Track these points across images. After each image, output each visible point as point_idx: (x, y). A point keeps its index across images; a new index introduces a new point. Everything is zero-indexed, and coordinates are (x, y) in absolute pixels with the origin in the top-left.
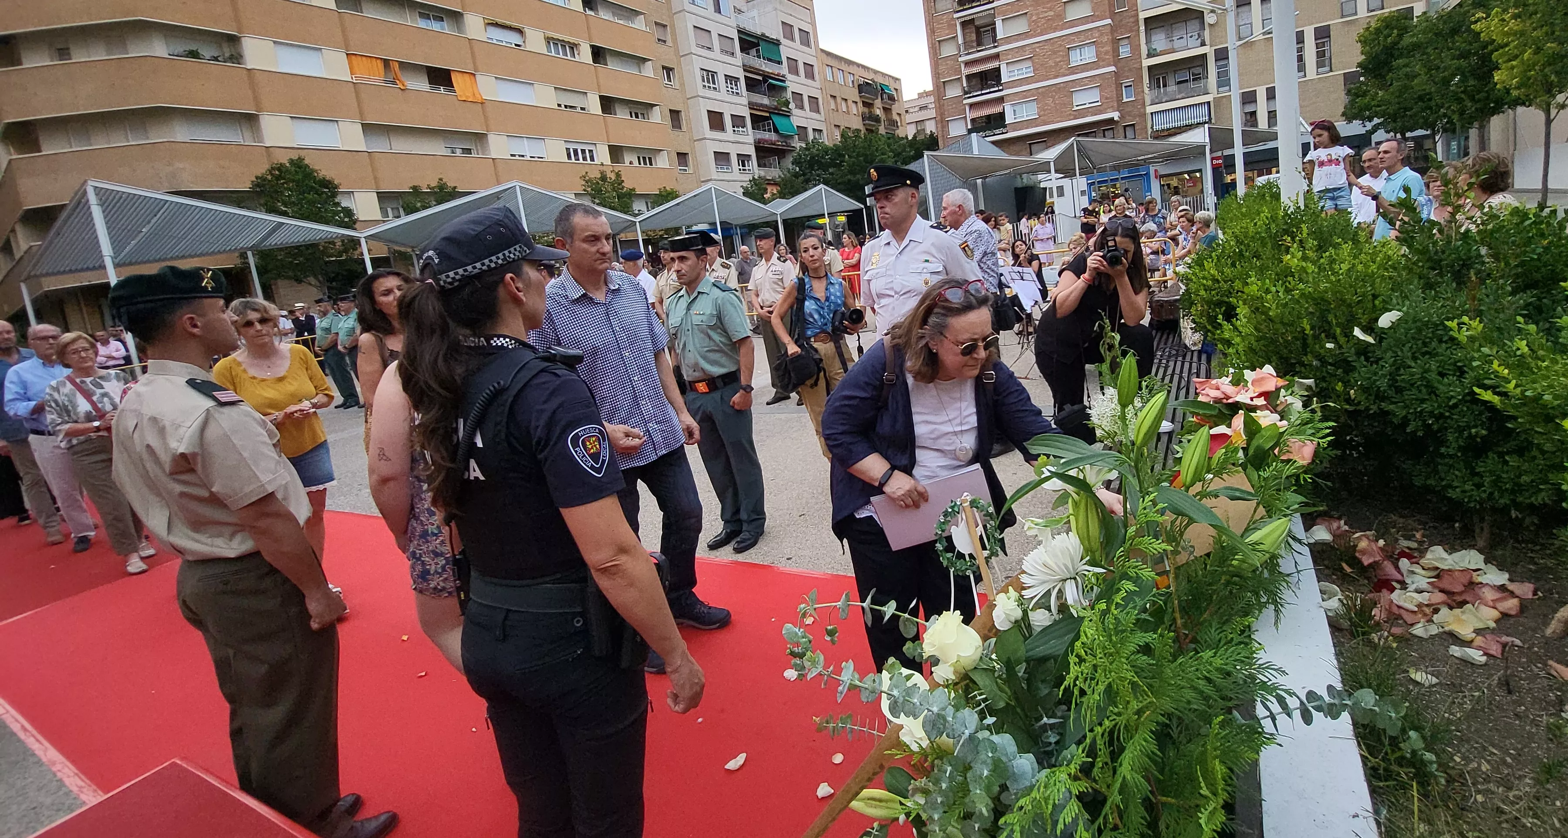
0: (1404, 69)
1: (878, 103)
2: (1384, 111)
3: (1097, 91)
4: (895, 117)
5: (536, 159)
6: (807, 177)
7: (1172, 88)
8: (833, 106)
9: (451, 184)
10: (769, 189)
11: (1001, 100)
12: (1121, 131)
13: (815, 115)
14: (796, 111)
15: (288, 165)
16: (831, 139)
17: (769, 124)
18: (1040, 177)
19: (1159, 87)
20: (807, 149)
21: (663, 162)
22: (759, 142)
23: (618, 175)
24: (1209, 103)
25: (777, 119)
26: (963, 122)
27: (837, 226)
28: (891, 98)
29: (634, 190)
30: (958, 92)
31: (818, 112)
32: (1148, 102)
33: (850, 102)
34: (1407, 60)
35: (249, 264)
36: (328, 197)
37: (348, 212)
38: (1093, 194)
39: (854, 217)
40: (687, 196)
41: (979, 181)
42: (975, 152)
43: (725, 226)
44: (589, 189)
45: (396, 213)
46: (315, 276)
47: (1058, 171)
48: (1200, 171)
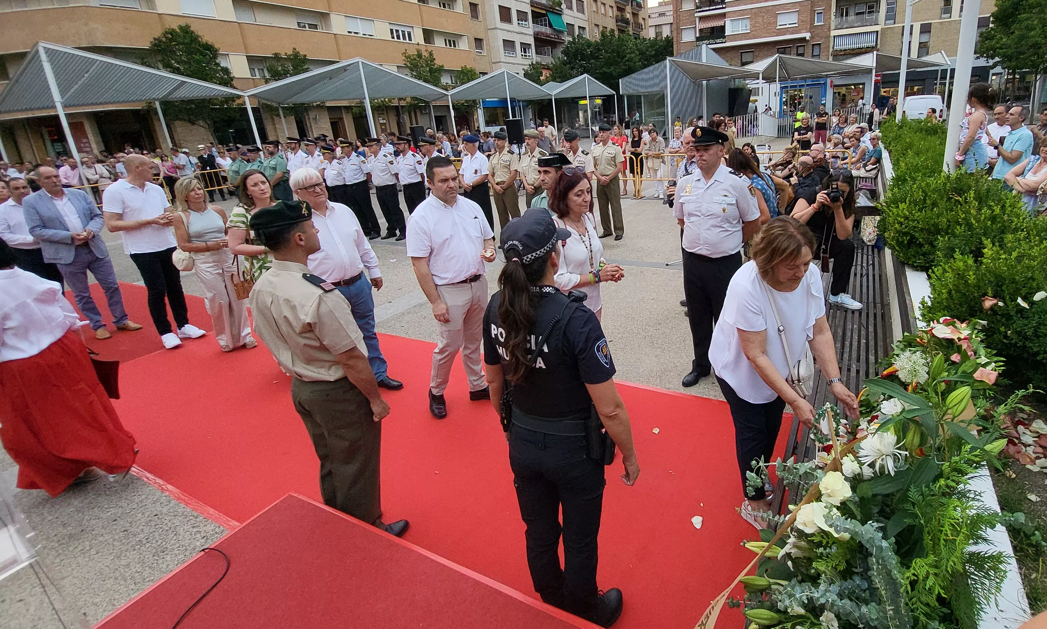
0: (1026, 22)
1: (629, 9)
2: (1004, 53)
3: (796, 14)
4: (641, 21)
5: (367, 36)
6: (573, 65)
7: (852, 18)
8: (595, 9)
9: (302, 53)
10: (544, 72)
11: (723, 15)
12: (811, 48)
13: (580, 15)
14: (566, 11)
15: (178, 30)
16: (592, 35)
17: (545, 20)
18: (747, 82)
19: (842, 15)
20: (573, 42)
21: (463, 45)
22: (538, 34)
23: (431, 54)
24: (877, 32)
25: (552, 17)
26: (693, 31)
27: (595, 107)
28: (639, 5)
29: (443, 66)
30: (692, 7)
31: (583, 13)
32: (833, 27)
33: (607, 6)
34: (1029, 15)
35: (156, 108)
36: (211, 58)
37: (226, 71)
38: (784, 95)
39: (608, 100)
40: (486, 77)
41: (705, 82)
42: (704, 60)
43: (513, 100)
44: (408, 64)
45: (262, 74)
46: (204, 120)
47: (763, 79)
48: (863, 84)
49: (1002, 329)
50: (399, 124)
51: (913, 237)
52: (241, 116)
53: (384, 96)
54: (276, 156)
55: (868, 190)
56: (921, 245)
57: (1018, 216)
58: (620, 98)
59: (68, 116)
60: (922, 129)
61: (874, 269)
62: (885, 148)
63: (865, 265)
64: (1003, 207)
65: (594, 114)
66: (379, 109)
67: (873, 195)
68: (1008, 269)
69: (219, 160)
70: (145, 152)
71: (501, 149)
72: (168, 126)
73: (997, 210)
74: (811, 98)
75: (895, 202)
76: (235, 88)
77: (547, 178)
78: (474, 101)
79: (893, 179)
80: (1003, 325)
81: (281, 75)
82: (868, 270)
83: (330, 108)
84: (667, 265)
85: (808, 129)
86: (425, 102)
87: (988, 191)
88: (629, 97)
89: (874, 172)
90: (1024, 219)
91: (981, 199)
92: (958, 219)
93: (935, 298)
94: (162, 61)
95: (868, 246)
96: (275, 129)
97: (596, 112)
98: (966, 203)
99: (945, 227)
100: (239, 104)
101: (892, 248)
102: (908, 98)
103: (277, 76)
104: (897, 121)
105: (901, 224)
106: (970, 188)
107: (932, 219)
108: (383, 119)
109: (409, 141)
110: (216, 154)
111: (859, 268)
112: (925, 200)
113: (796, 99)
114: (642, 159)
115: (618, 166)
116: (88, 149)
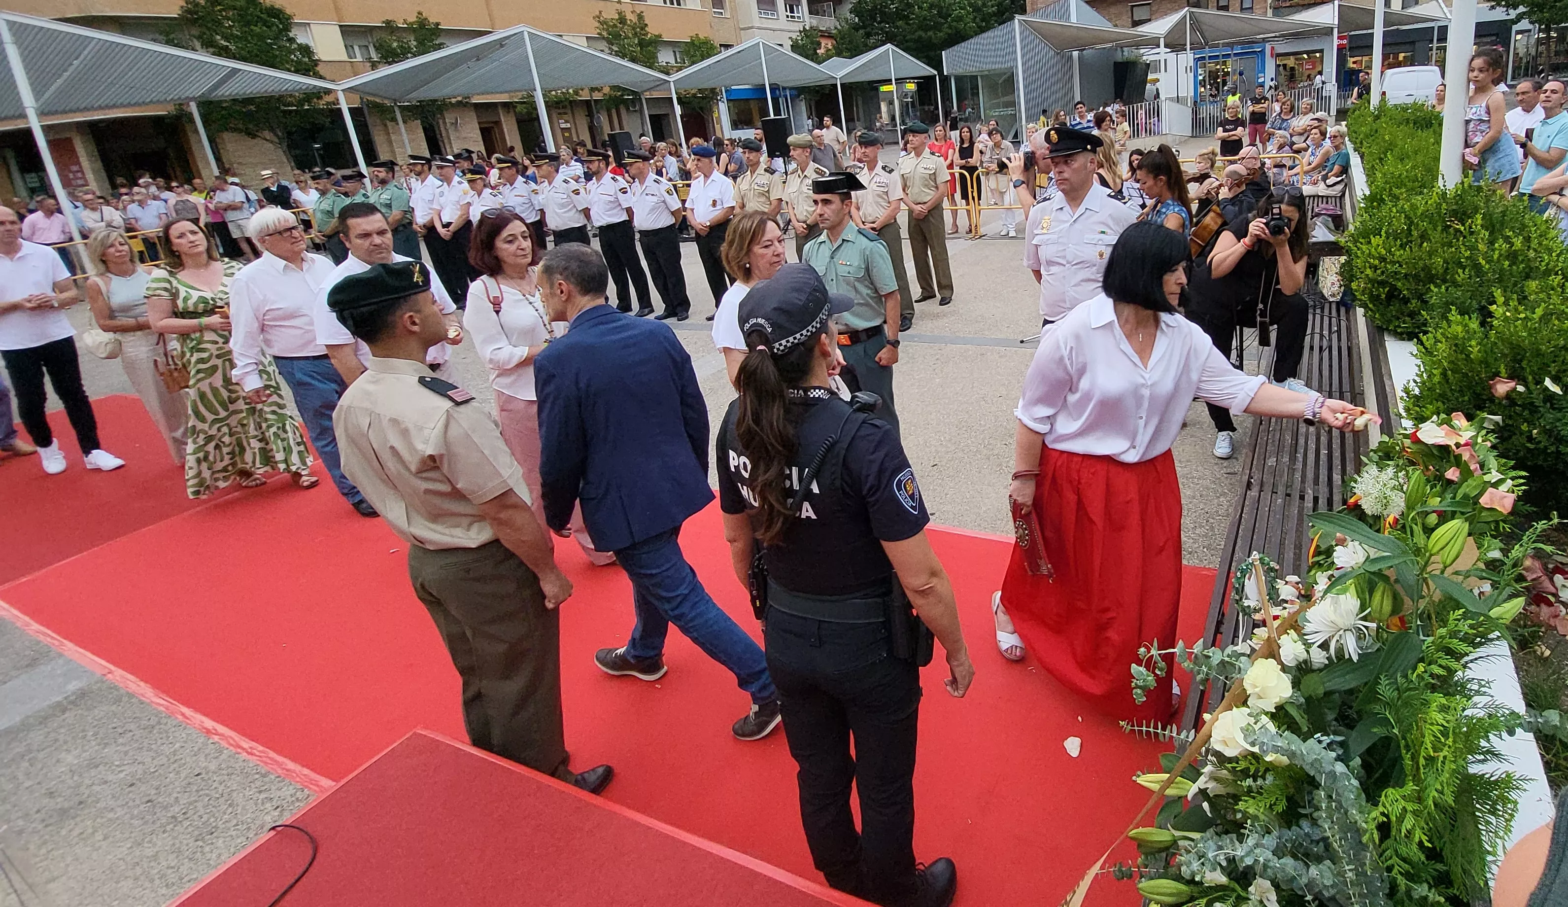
6: (868, 29)
9: (433, 20)
10: (824, 42)
18: (1142, 51)
23: (640, 17)
27: (906, 96)
29: (660, 36)
35: (191, 114)
36: (280, 31)
37: (306, 50)
38: (1200, 71)
39: (925, 85)
40: (730, 52)
41: (1075, 54)
42: (1073, 19)
43: (774, 88)
44: (605, 34)
45: (365, 52)
46: (272, 130)
47: (1166, 46)
48: (1321, 51)
49: (1524, 427)
50: (592, 129)
51: (1394, 288)
52: (332, 122)
53: (565, 85)
54: (391, 186)
55: (1329, 215)
56: (1406, 301)
57: (1550, 251)
58: (945, 80)
59: (47, 129)
60: (1408, 119)
61: (1339, 340)
62: (1355, 150)
63: (1326, 333)
64: (1528, 239)
65: (904, 107)
66: (556, 106)
67: (1338, 223)
68: (1530, 335)
69: (297, 194)
70: (174, 184)
71: (755, 165)
72: (211, 141)
73: (1518, 243)
74: (1241, 74)
75: (1365, 234)
76: (321, 77)
77: (828, 211)
78: (713, 90)
79: (1365, 198)
80: (1526, 420)
81: (398, 55)
82: (1330, 340)
83: (477, 106)
84: (1022, 342)
85: (1238, 122)
86: (634, 93)
87: (1504, 214)
88: (959, 79)
89: (1340, 187)
90: (1558, 256)
91: (1493, 226)
92: (1460, 258)
93: (1423, 383)
94: (199, 38)
95: (1330, 303)
96: (390, 142)
97: (907, 103)
98: (1472, 233)
99: (1441, 271)
100: (328, 103)
101: (1364, 306)
102: (1389, 72)
103: (390, 56)
104: (1372, 108)
105: (1375, 268)
106: (1476, 210)
107: (1421, 259)
108: (566, 122)
109: (606, 157)
110: (291, 185)
111: (1317, 337)
112: (1409, 230)
113: (1218, 77)
114: (978, 176)
115: (942, 188)
116: (80, 182)
